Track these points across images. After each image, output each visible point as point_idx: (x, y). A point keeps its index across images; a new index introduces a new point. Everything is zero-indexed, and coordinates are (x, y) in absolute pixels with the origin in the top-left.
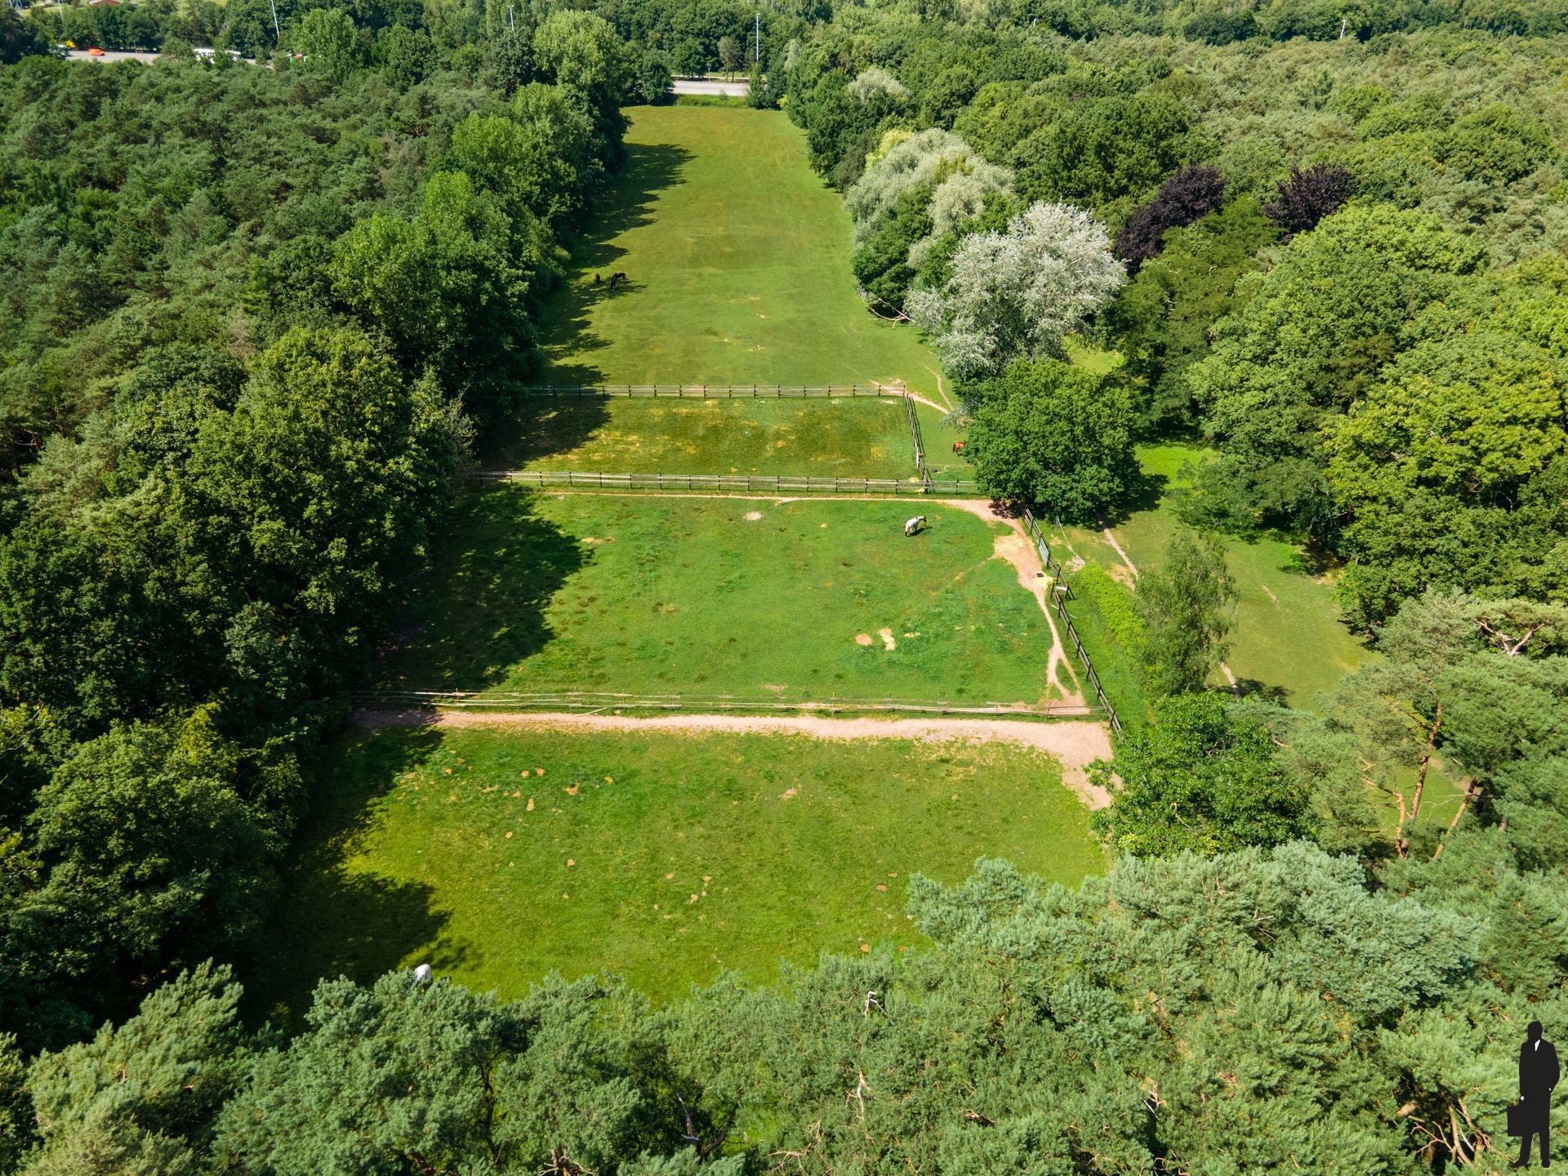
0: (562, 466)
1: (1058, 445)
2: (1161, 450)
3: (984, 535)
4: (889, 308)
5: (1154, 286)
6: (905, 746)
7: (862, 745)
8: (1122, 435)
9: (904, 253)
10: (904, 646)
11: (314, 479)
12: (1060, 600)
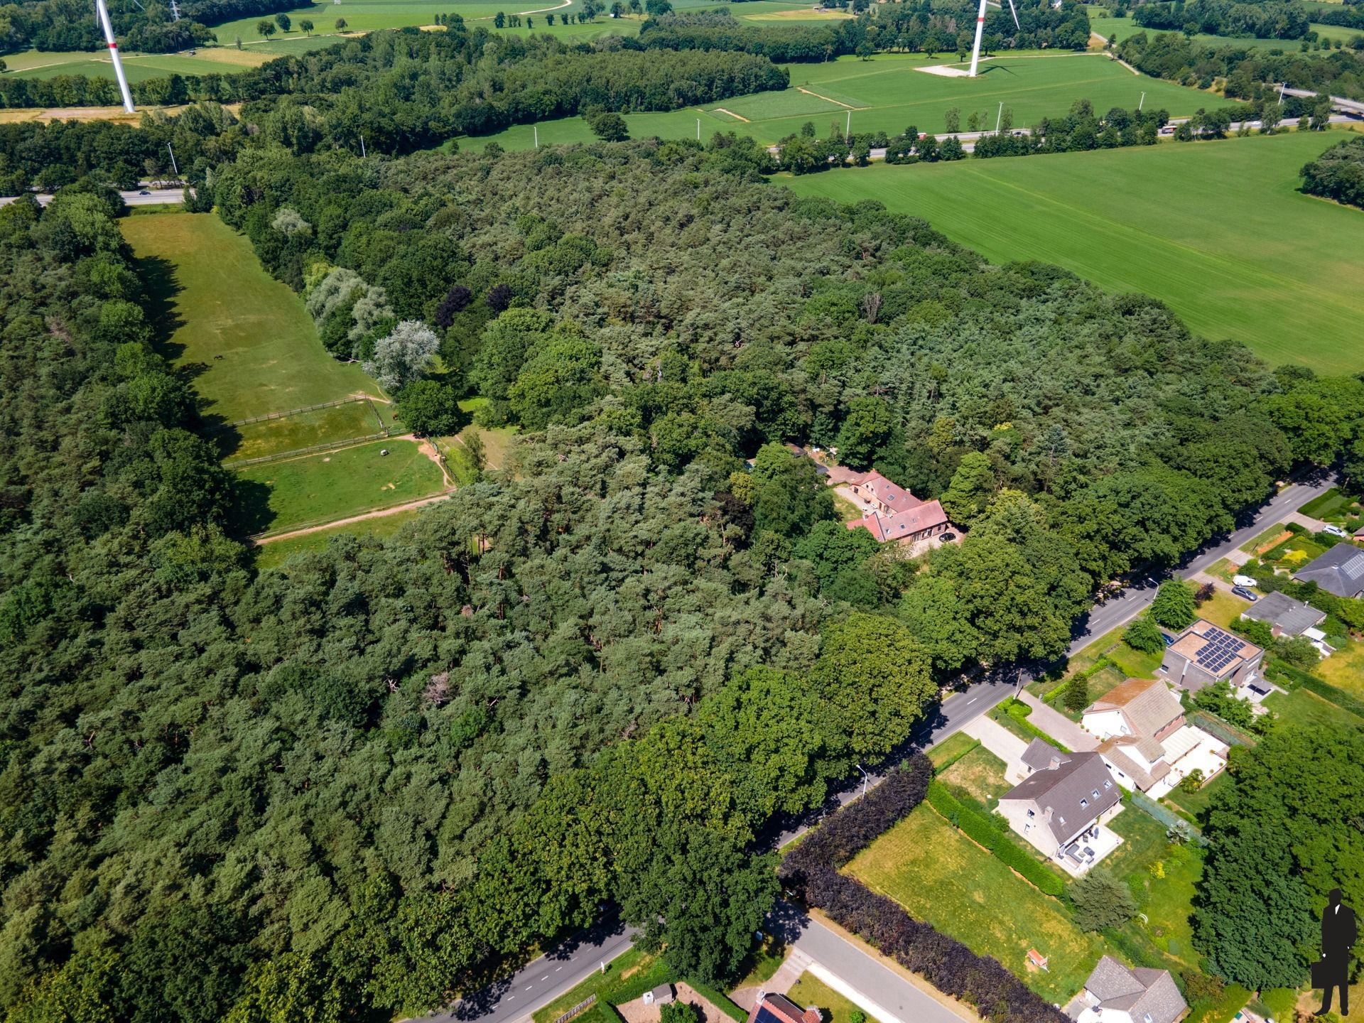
0: (237, 459)
1: (430, 411)
2: (471, 401)
3: (413, 447)
4: (344, 357)
5: (451, 341)
6: (406, 512)
7: (394, 515)
8: (451, 403)
9: (345, 335)
10: (397, 487)
11: (206, 477)
12: (444, 461)
